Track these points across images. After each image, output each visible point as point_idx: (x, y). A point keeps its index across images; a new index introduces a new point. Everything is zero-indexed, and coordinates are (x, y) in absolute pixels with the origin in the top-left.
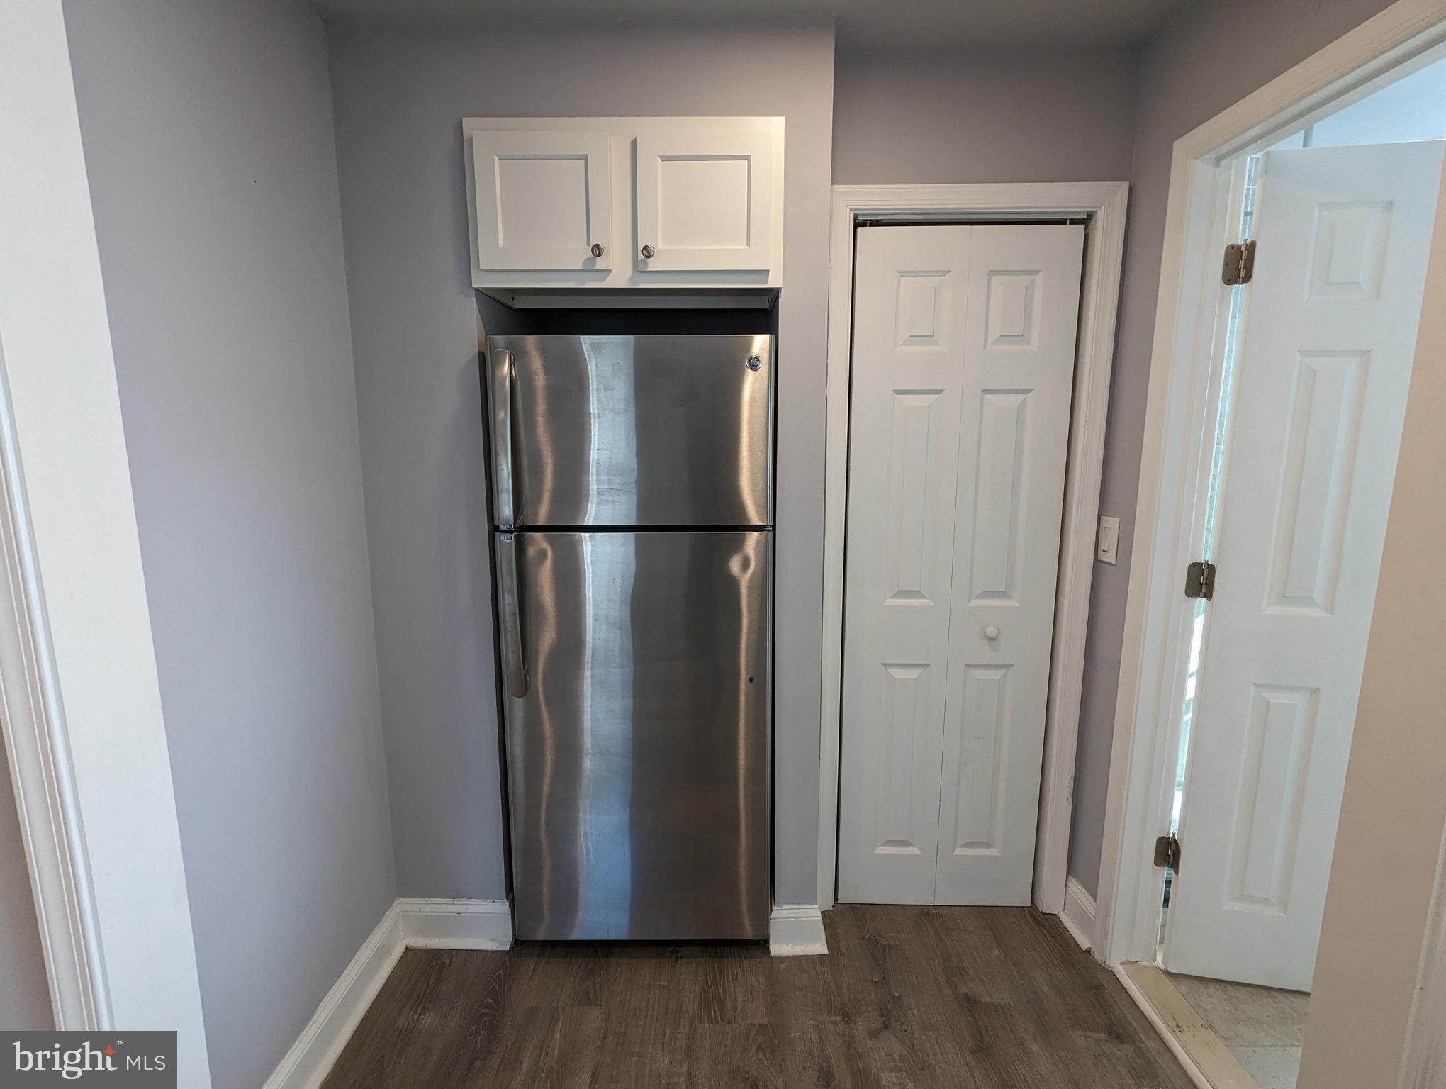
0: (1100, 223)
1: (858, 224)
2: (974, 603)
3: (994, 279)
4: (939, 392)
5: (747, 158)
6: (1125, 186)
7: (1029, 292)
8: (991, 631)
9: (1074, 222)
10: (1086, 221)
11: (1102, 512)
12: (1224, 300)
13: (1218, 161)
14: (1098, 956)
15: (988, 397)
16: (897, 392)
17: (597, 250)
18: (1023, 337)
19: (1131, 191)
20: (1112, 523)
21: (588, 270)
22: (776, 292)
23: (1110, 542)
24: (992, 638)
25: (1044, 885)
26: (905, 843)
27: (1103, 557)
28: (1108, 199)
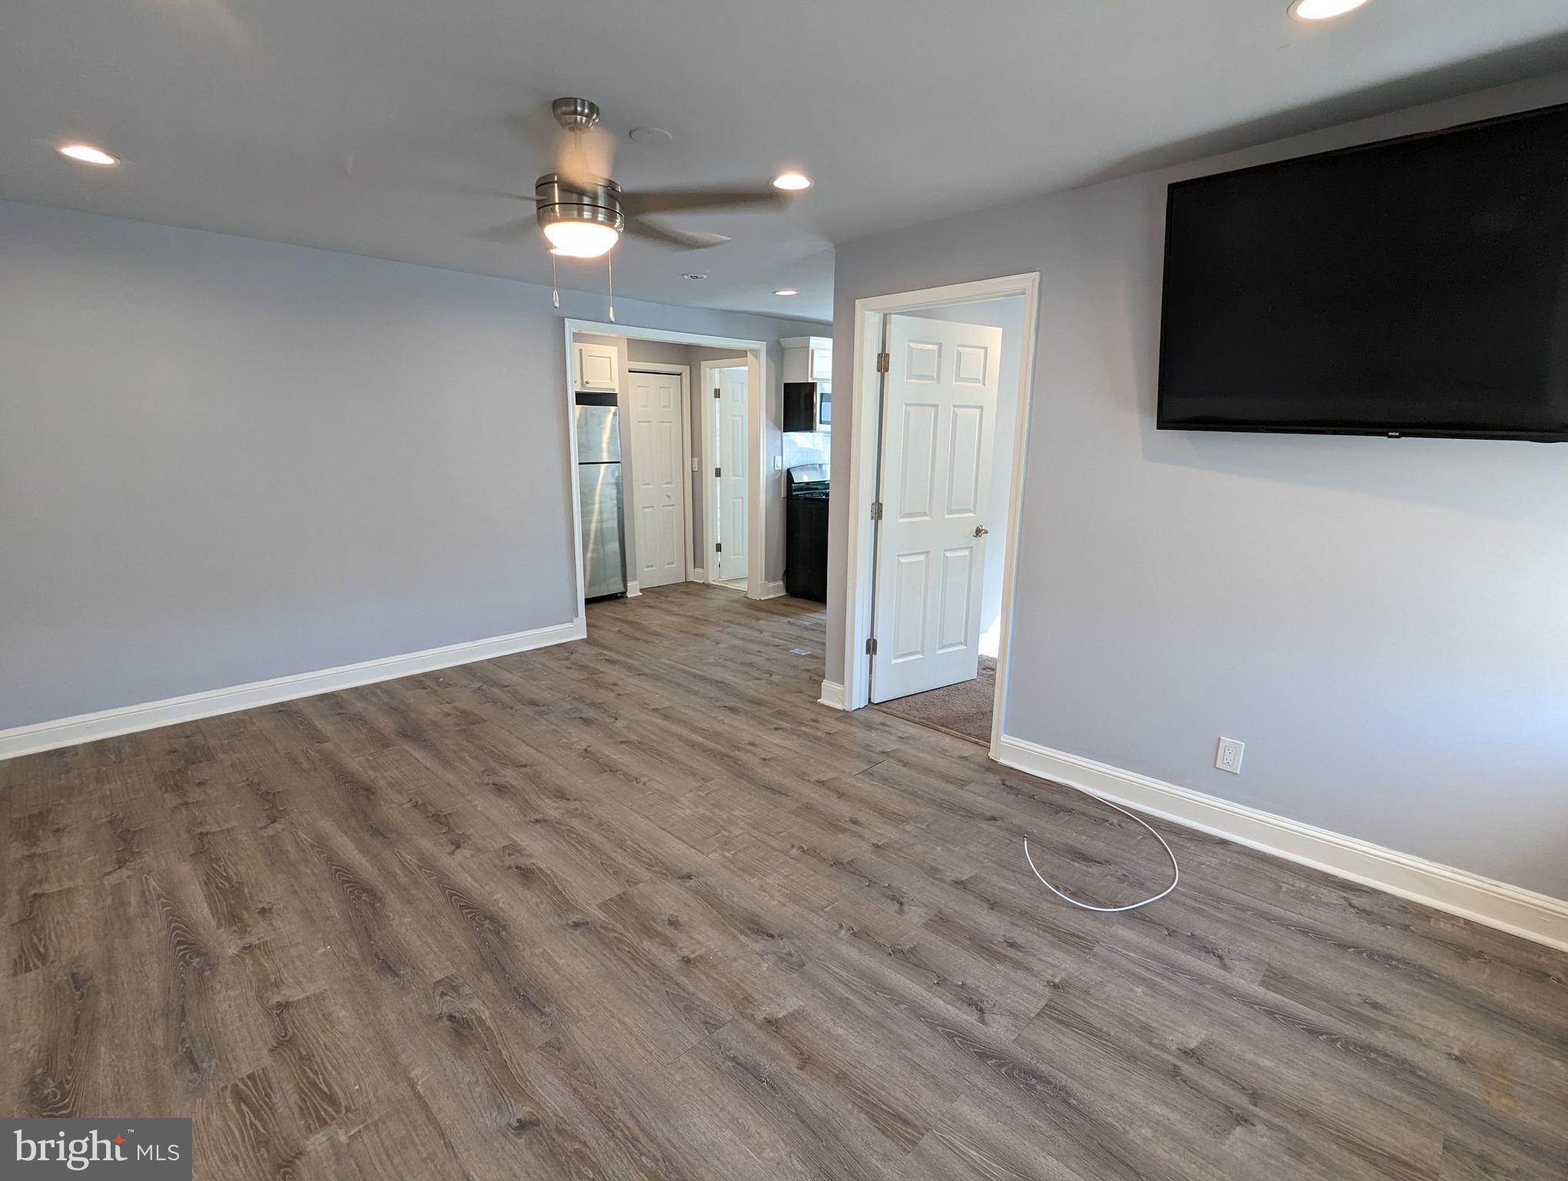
0: (684, 374)
1: (630, 372)
2: (664, 486)
4: (650, 421)
5: (611, 358)
6: (689, 367)
7: (669, 393)
8: (668, 494)
9: (679, 375)
10: (681, 375)
11: (693, 456)
12: (715, 402)
14: (706, 583)
15: (662, 424)
16: (640, 422)
18: (669, 407)
20: (696, 460)
22: (616, 394)
23: (696, 465)
24: (669, 496)
25: (689, 572)
26: (652, 566)
27: (694, 470)
28: (685, 370)
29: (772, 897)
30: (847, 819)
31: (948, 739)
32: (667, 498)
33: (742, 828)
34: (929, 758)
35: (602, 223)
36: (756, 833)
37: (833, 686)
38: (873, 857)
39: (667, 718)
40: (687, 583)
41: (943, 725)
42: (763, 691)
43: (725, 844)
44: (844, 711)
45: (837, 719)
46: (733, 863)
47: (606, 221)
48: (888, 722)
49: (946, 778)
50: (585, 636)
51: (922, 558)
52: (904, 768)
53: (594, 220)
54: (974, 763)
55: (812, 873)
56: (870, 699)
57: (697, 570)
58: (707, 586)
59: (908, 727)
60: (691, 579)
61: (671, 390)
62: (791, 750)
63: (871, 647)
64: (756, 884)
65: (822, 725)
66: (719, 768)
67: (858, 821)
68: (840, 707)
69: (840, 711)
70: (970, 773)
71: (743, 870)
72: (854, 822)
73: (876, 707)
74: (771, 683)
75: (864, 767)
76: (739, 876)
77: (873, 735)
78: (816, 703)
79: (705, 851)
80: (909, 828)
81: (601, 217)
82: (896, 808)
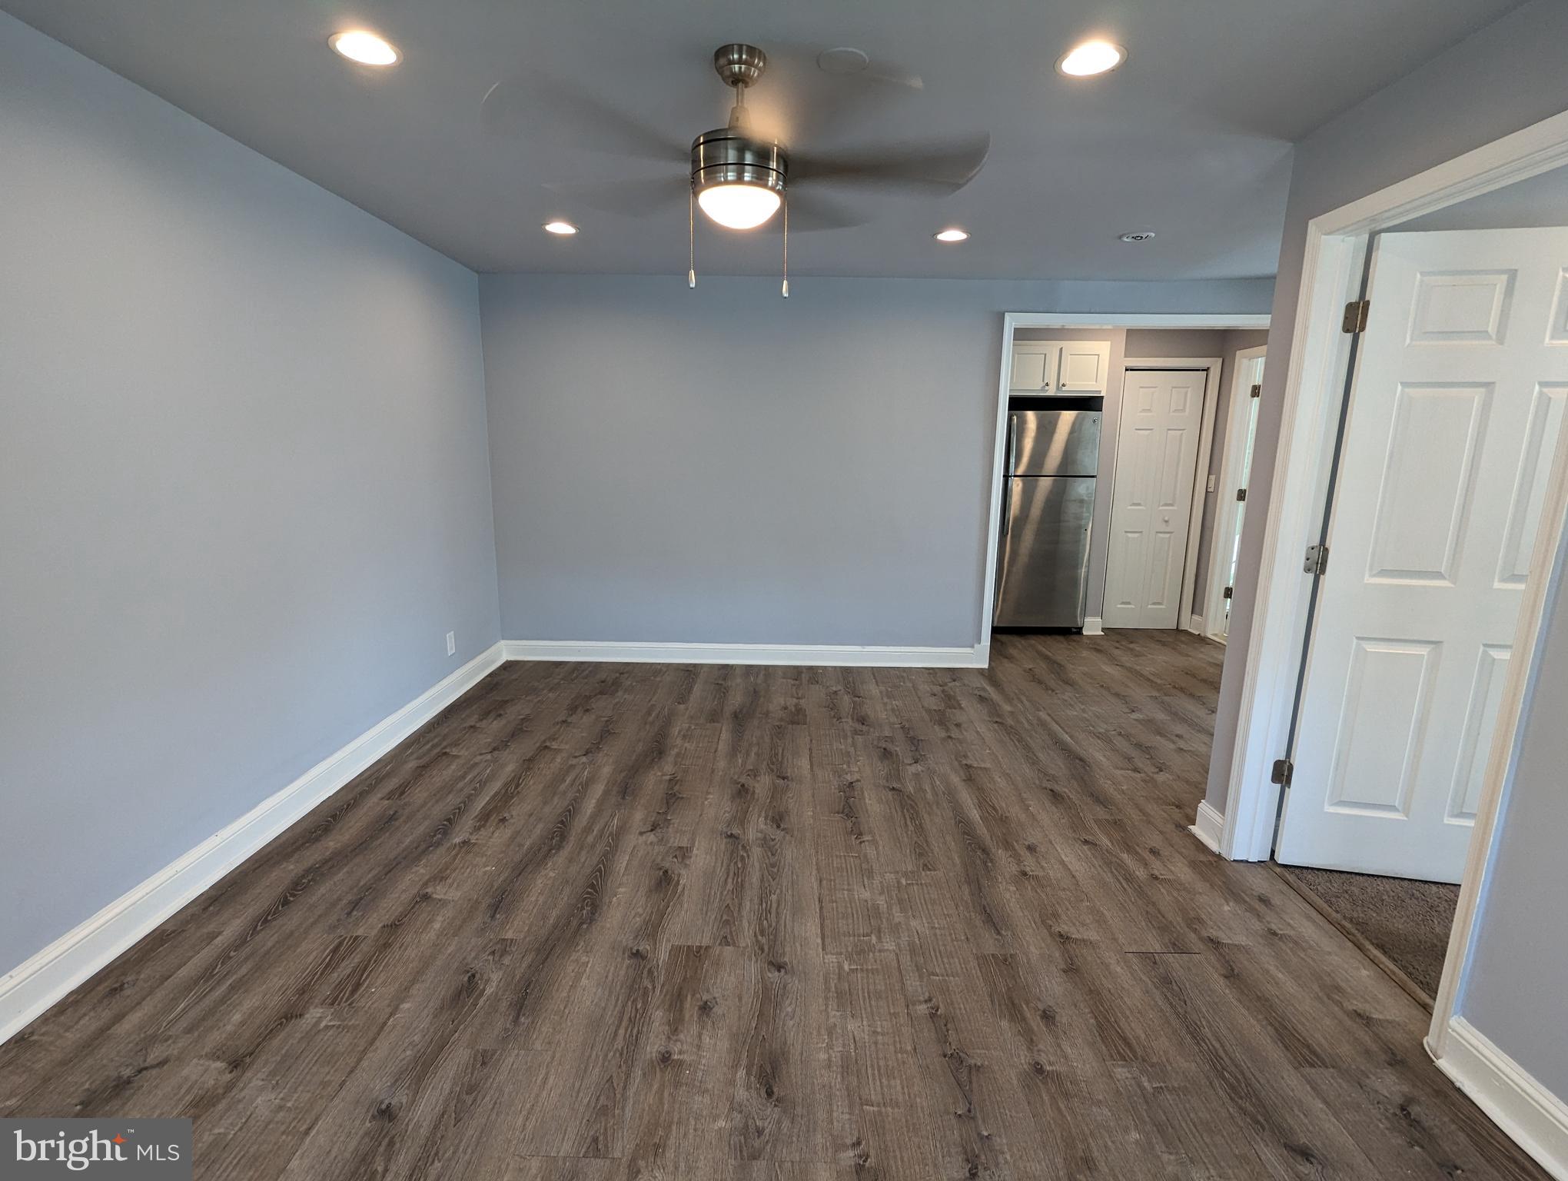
0: (1212, 370)
1: (1127, 370)
2: (1161, 508)
3: (1174, 389)
4: (1151, 429)
5: (1098, 355)
6: (1221, 359)
7: (1186, 393)
8: (1166, 519)
9: (1203, 370)
10: (1207, 370)
11: (1209, 473)
12: (1251, 402)
13: (1250, 360)
14: (1202, 635)
15: (1169, 432)
16: (1136, 429)
17: (1047, 384)
18: (1183, 410)
19: (1223, 360)
20: (1213, 477)
21: (1043, 389)
22: (1102, 397)
23: (1212, 484)
24: (1166, 522)
25: (1183, 618)
26: (1129, 603)
27: (1209, 490)
28: (1215, 364)
29: (830, 1047)
30: (1041, 1006)
31: (1365, 973)
32: (1164, 523)
33: (898, 945)
34: (1290, 986)
35: (750, 183)
36: (906, 959)
37: (1212, 813)
38: (1015, 1082)
39: (969, 780)
40: (1178, 630)
41: (1379, 946)
42: (1124, 788)
43: (861, 952)
44: (1219, 856)
45: (1193, 864)
46: (839, 978)
47: (754, 180)
48: (1276, 900)
49: (1287, 1035)
50: (986, 666)
51: (1424, 651)
52: (1222, 981)
53: (739, 180)
54: (1377, 1037)
55: (909, 1048)
56: (1273, 852)
57: (1195, 617)
58: (1202, 640)
59: (1307, 924)
60: (1184, 626)
61: (1190, 389)
62: (1074, 876)
63: (1282, 773)
64: (832, 1020)
65: (1158, 863)
66: (957, 861)
67: (1053, 1018)
68: (1214, 846)
69: (1213, 854)
70: (1345, 1050)
71: (840, 994)
72: (1048, 1016)
73: (1278, 870)
74: (1150, 781)
75: (1154, 944)
76: (826, 998)
77: (1226, 908)
78: (1184, 828)
79: (829, 948)
80: (1121, 1072)
81: (747, 177)
82: (1135, 1029)
